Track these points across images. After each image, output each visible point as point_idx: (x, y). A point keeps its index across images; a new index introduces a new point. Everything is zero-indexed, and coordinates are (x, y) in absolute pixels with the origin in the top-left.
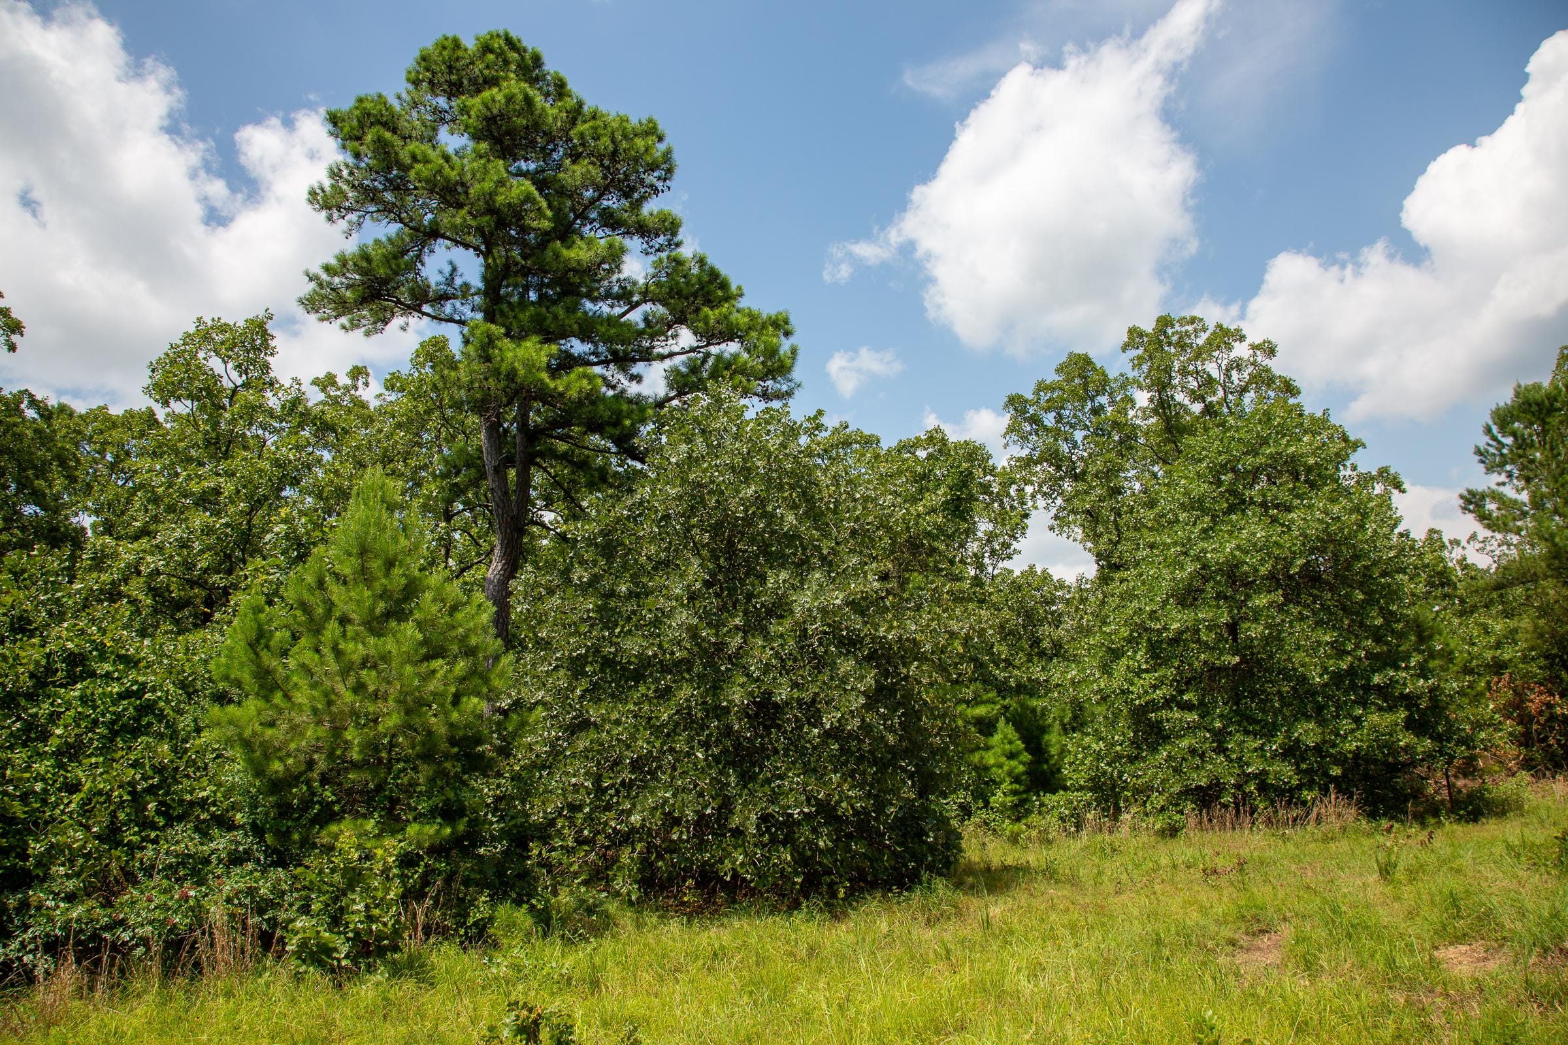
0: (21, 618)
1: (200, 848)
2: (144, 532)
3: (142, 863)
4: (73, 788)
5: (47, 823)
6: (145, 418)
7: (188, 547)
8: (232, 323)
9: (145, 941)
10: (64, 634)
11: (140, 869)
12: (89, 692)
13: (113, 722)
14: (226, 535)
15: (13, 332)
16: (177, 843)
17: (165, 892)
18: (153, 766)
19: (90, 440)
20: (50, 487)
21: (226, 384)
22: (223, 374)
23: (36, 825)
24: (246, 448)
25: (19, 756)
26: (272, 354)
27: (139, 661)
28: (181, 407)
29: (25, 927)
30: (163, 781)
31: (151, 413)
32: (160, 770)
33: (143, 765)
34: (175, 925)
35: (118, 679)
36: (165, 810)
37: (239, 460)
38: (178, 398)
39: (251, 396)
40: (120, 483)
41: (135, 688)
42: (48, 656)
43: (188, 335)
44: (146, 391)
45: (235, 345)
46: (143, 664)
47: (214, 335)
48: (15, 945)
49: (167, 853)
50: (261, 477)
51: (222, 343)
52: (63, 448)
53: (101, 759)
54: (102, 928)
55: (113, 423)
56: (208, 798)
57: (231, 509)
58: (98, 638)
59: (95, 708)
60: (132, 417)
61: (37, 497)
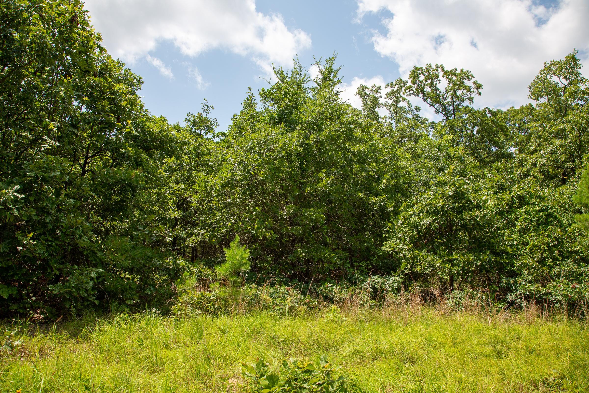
0: (501, 185)
1: (578, 270)
2: (535, 151)
3: (555, 273)
4: (527, 244)
5: (519, 256)
6: (529, 107)
7: (555, 154)
8: (559, 60)
9: (559, 301)
10: (516, 189)
11: (555, 275)
12: (528, 210)
13: (538, 221)
14: (570, 146)
15: (479, 88)
16: (568, 267)
17: (565, 284)
18: (555, 237)
19: (510, 120)
20: (500, 139)
21: (561, 86)
22: (559, 82)
23: (515, 256)
24: (573, 110)
25: (507, 232)
26: (580, 68)
27: (545, 198)
28: (543, 100)
29: (517, 290)
30: (559, 242)
31: (531, 105)
32: (557, 239)
33: (551, 237)
34: (571, 297)
35: (537, 205)
36: (561, 254)
37: (571, 116)
38: (542, 97)
39: (573, 88)
40: (523, 134)
41: (544, 208)
42: (512, 197)
43: (542, 71)
44: (529, 97)
45: (562, 69)
46: (546, 198)
47: (552, 68)
48: (514, 295)
49: (564, 270)
50: (582, 120)
51: (557, 69)
52: (502, 125)
53: (535, 234)
54: (543, 294)
55: (517, 112)
56: (578, 250)
57: (571, 136)
58: (528, 190)
59: (530, 215)
60: (524, 108)
61: (496, 144)
